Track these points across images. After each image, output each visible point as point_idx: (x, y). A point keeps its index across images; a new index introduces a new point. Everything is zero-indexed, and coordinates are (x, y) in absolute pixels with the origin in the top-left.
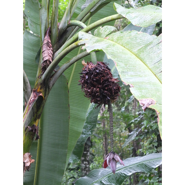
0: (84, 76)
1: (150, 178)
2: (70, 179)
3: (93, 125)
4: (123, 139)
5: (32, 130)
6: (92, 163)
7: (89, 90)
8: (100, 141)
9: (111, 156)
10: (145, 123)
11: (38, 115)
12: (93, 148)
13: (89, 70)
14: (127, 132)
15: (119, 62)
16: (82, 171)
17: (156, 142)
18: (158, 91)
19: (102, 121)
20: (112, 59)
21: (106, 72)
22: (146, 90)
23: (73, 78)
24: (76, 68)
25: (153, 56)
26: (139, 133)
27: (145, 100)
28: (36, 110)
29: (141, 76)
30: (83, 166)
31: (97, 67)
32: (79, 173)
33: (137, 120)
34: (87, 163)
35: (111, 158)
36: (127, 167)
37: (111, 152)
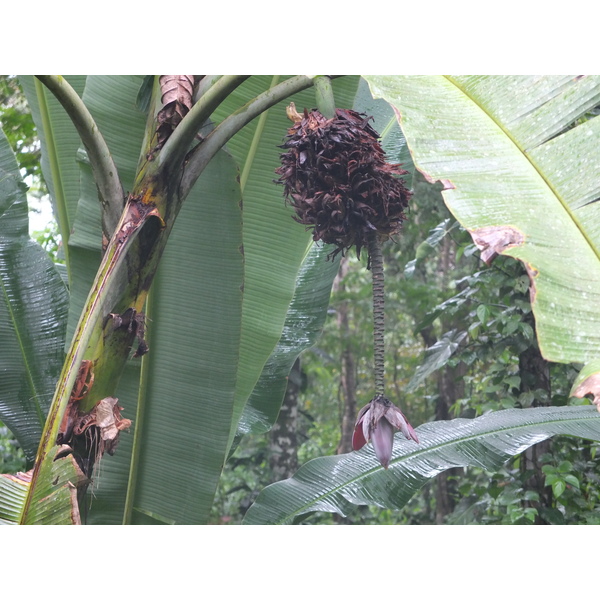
0: (294, 155)
1: (494, 490)
2: (232, 495)
3: (315, 314)
4: (406, 368)
5: (124, 327)
6: (303, 442)
7: (309, 201)
8: (331, 373)
9: (378, 412)
10: (481, 312)
11: (144, 277)
12: (306, 394)
13: (310, 137)
14: (419, 344)
15: (407, 110)
16: (272, 466)
17: (517, 375)
18: (534, 204)
19: (338, 307)
20: (388, 99)
21: (364, 141)
22: (493, 200)
23: (253, 162)
24: (264, 131)
25: (517, 92)
26: (459, 346)
27: (492, 232)
28: (136, 263)
29: (477, 154)
30: (276, 452)
31: (334, 126)
32: (262, 473)
33: (454, 304)
34: (288, 441)
35: (377, 419)
36: (423, 450)
37: (376, 398)
